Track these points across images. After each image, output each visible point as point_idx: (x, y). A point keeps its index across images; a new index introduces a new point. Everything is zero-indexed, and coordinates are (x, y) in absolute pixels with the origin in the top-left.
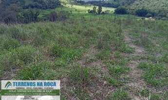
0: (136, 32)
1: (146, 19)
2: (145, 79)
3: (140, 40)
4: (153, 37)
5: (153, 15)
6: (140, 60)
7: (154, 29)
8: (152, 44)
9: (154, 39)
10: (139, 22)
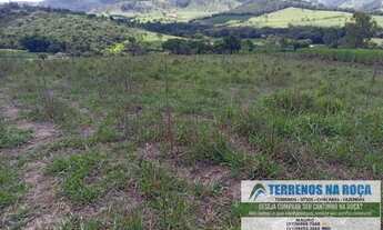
0: (30, 91)
1: (50, 57)
2: (68, 197)
3: (41, 108)
4: (72, 95)
5: (63, 47)
6: (48, 155)
7: (69, 78)
8: (71, 110)
9: (73, 100)
10: (32, 66)
